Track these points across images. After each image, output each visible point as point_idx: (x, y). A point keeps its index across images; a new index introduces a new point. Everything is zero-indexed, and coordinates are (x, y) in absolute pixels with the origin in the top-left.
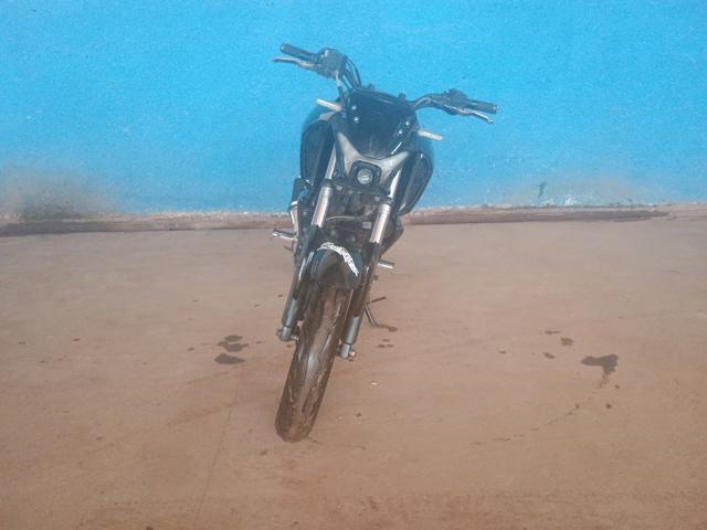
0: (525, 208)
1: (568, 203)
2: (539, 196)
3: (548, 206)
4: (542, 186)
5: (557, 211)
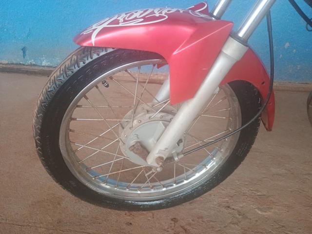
0: (17, 64)
1: (44, 63)
2: (24, 57)
3: (31, 65)
4: (24, 50)
5: (36, 68)
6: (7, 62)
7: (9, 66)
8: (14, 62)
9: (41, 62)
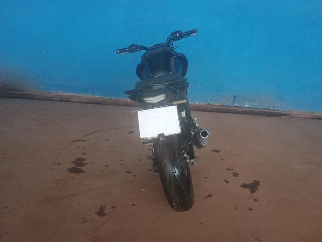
1: (246, 106)
3: (237, 107)
4: (235, 97)
5: (241, 109)
6: (219, 105)
7: (221, 108)
8: (225, 105)
9: (244, 105)
